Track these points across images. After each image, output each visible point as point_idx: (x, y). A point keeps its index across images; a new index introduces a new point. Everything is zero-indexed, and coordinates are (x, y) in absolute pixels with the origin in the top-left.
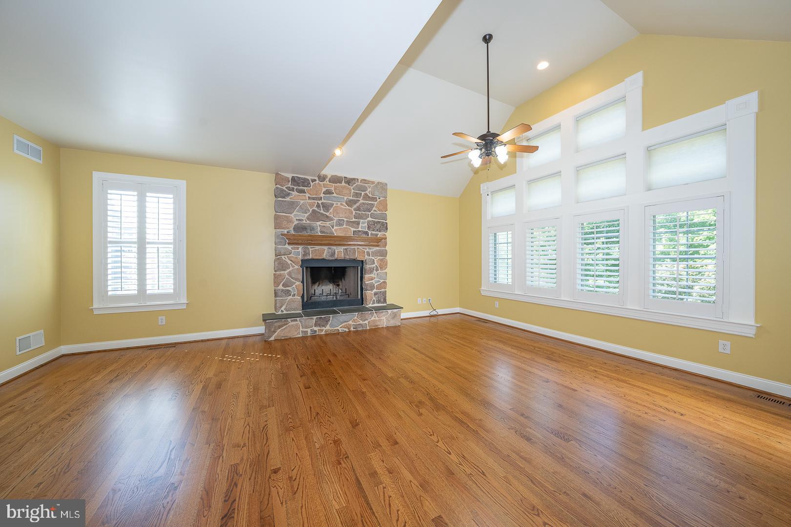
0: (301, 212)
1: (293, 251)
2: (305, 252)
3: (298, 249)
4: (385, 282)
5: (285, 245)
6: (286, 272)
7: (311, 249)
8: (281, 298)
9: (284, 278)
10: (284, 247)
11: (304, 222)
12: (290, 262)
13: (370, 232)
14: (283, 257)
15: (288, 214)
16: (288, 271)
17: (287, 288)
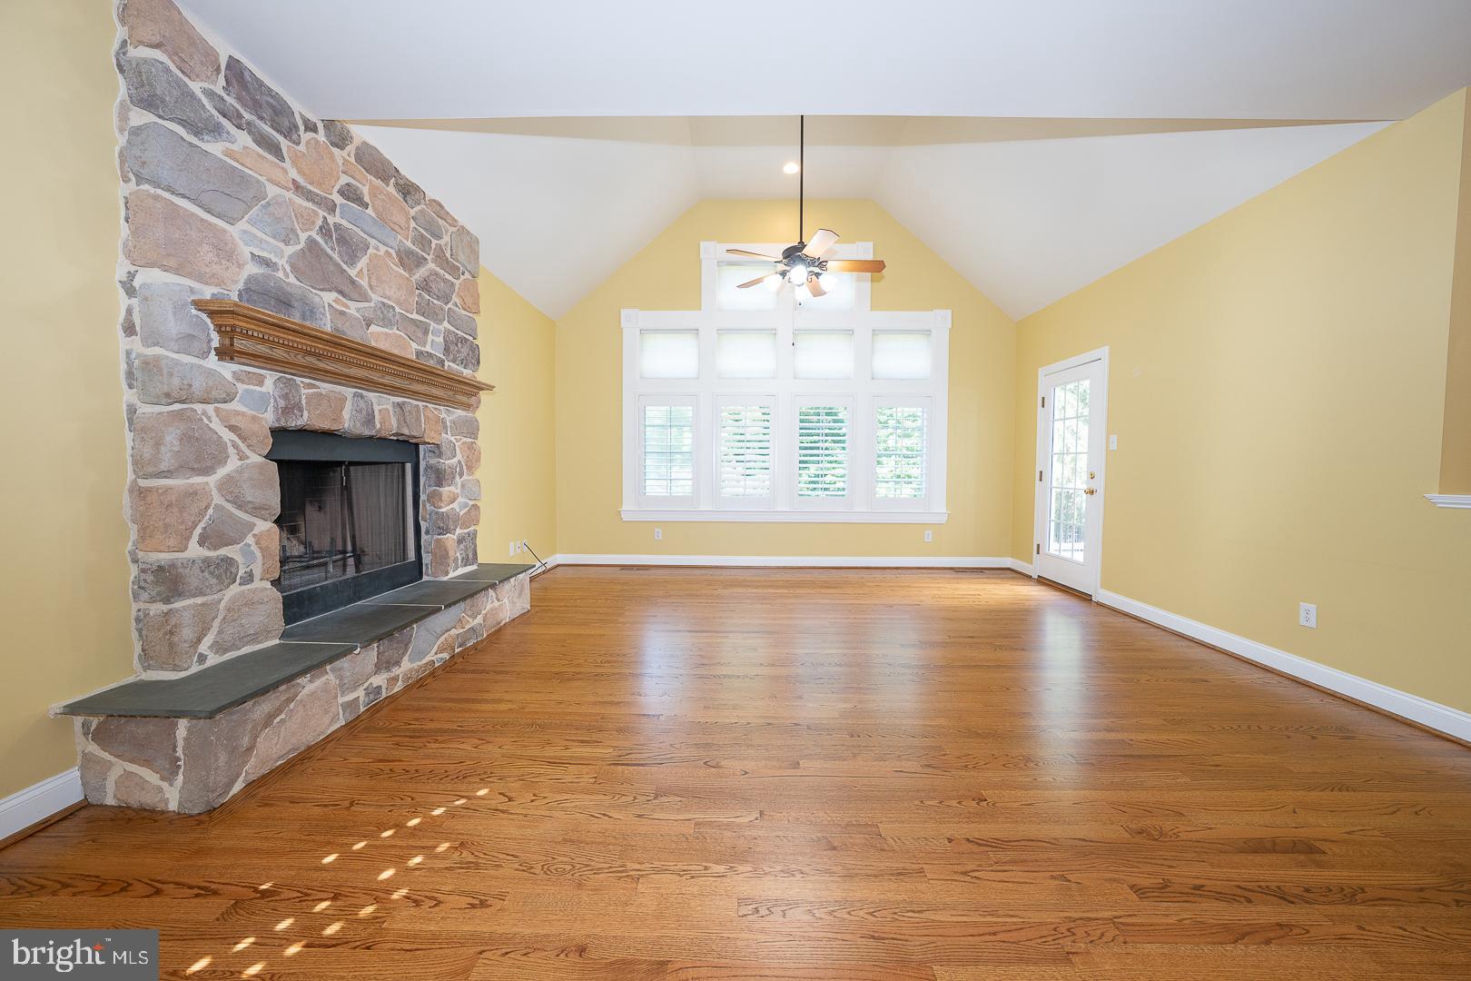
0: (267, 230)
1: (241, 387)
2: (285, 397)
3: (261, 383)
4: (475, 507)
5: (205, 355)
6: (212, 480)
7: (306, 388)
8: (199, 600)
9: (207, 508)
10: (201, 362)
11: (280, 274)
12: (227, 436)
13: (447, 363)
14: (199, 407)
15: (219, 216)
16: (221, 472)
17: (223, 552)
